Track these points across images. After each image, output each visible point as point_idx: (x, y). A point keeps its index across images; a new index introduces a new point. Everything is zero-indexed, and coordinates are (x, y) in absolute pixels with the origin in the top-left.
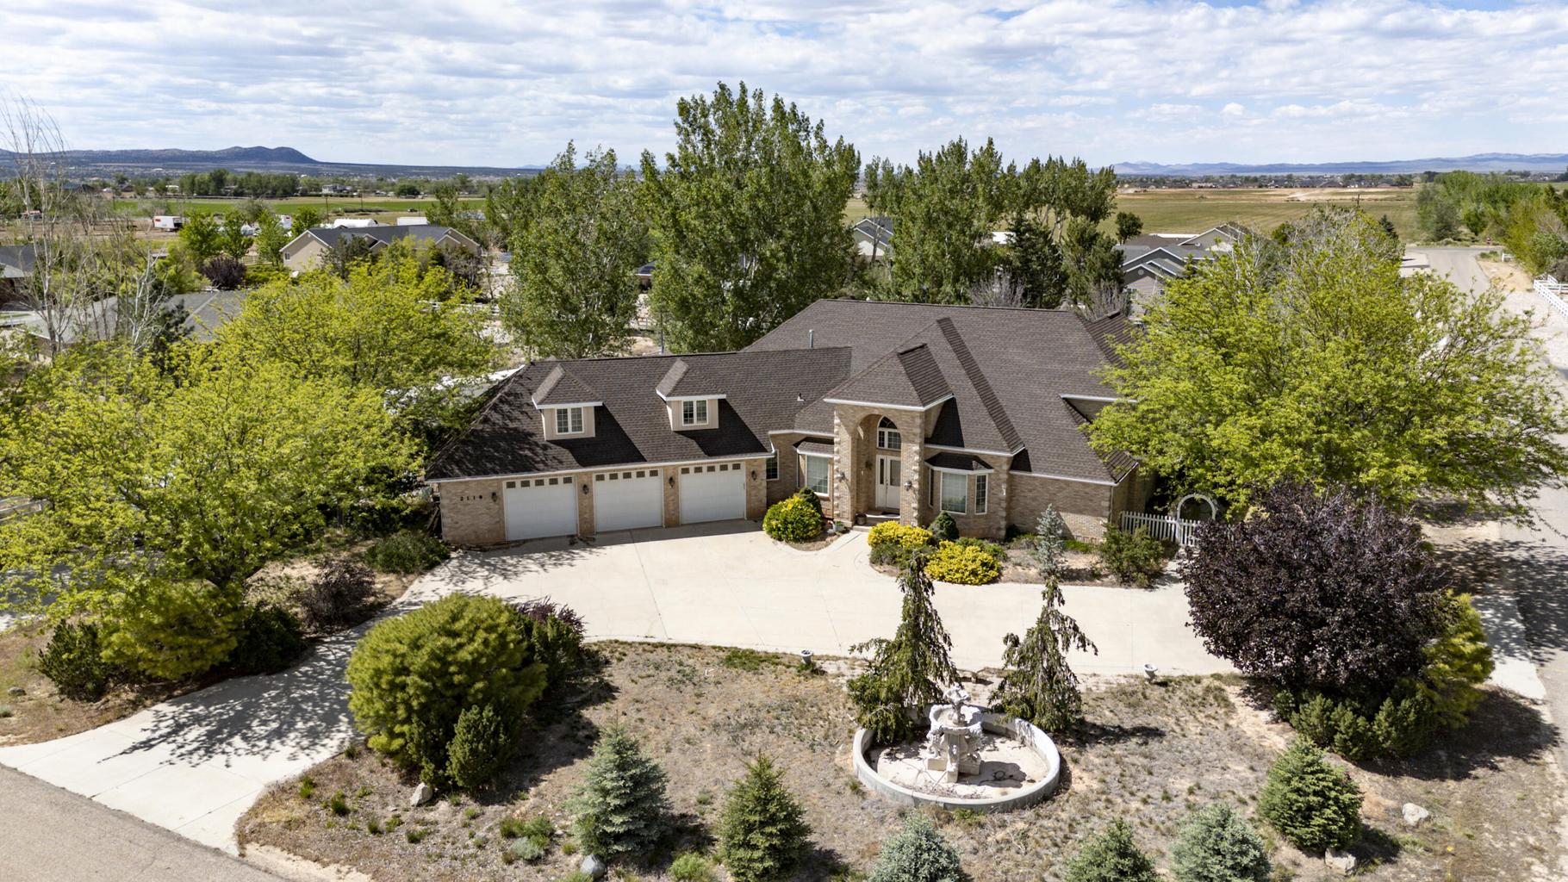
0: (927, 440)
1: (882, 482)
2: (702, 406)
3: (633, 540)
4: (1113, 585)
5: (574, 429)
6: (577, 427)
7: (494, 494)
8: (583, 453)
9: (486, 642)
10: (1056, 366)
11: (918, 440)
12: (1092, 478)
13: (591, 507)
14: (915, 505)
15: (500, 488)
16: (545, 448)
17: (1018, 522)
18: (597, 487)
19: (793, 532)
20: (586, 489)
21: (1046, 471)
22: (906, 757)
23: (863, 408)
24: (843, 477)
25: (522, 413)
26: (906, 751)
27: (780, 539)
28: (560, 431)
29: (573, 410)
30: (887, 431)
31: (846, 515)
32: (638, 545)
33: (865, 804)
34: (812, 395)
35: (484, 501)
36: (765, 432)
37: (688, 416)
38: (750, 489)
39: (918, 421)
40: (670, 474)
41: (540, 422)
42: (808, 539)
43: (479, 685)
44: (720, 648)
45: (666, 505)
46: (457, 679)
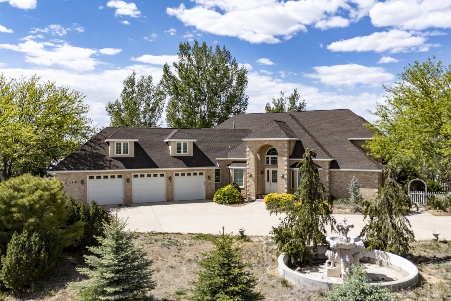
0: (290, 157)
1: (268, 181)
2: (185, 145)
3: (150, 205)
5: (124, 153)
6: (126, 152)
7: (82, 181)
8: (128, 163)
9: (41, 197)
11: (286, 155)
12: (369, 169)
13: (131, 190)
14: (286, 186)
15: (86, 178)
16: (110, 161)
17: (334, 194)
18: (134, 180)
19: (228, 199)
20: (128, 180)
21: (347, 168)
22: (311, 272)
23: (260, 141)
24: (251, 176)
25: (100, 147)
26: (310, 269)
27: (222, 203)
28: (117, 153)
29: (124, 144)
30: (270, 156)
31: (253, 194)
32: (152, 206)
33: (292, 291)
34: (235, 146)
35: (77, 185)
36: (214, 158)
37: (179, 150)
38: (207, 184)
39: (286, 145)
40: (170, 175)
41: (108, 150)
42: (235, 203)
44: (193, 234)
45: (167, 190)
46: (16, 215)
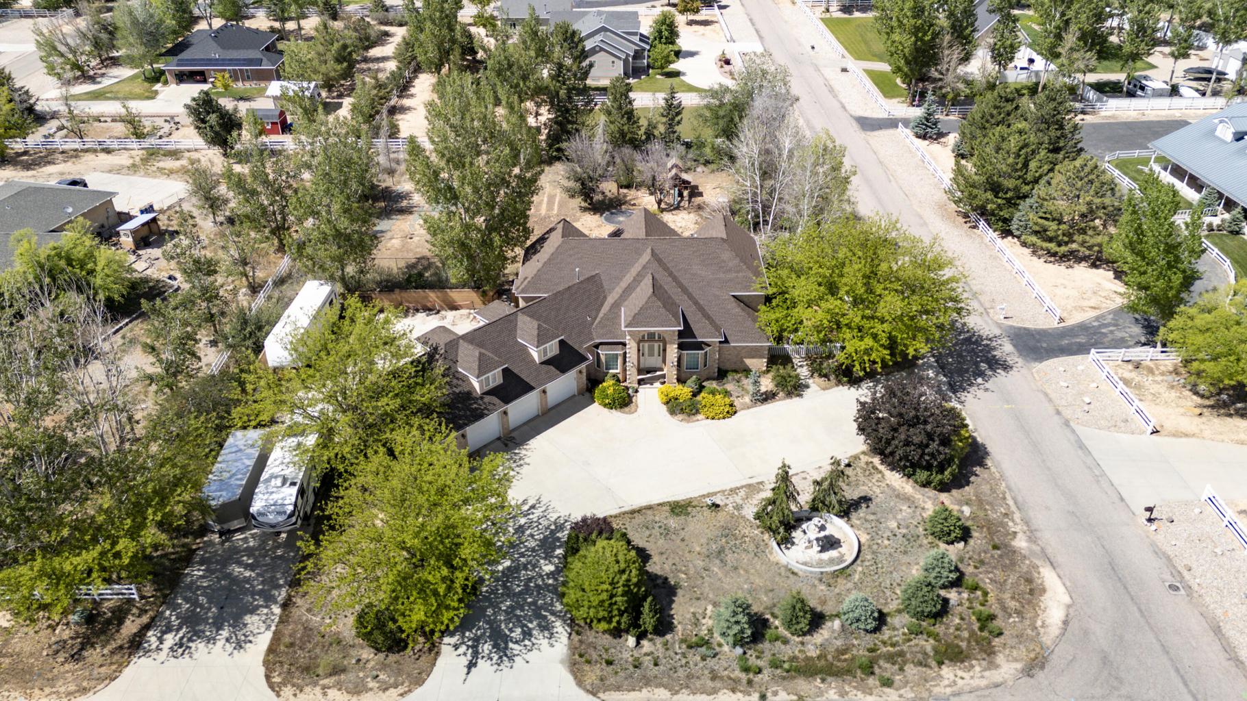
2: (551, 345)
3: (536, 432)
4: (784, 399)
5: (493, 383)
6: (495, 381)
8: (502, 395)
10: (722, 275)
13: (508, 421)
16: (482, 398)
18: (511, 412)
20: (506, 414)
21: (737, 342)
24: (633, 365)
25: (462, 382)
28: (485, 385)
29: (494, 374)
31: (634, 382)
32: (543, 436)
34: (594, 313)
36: (583, 348)
38: (579, 379)
39: (677, 333)
40: (544, 391)
41: (473, 385)
43: (643, 589)
45: (541, 404)
